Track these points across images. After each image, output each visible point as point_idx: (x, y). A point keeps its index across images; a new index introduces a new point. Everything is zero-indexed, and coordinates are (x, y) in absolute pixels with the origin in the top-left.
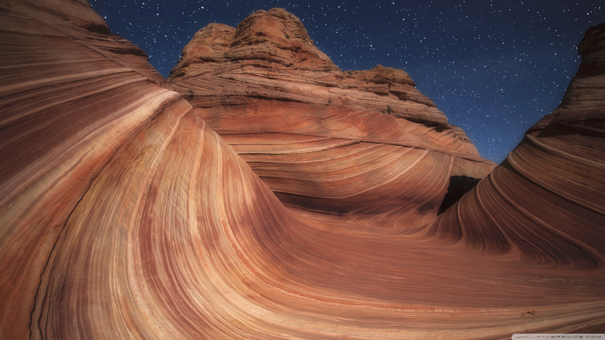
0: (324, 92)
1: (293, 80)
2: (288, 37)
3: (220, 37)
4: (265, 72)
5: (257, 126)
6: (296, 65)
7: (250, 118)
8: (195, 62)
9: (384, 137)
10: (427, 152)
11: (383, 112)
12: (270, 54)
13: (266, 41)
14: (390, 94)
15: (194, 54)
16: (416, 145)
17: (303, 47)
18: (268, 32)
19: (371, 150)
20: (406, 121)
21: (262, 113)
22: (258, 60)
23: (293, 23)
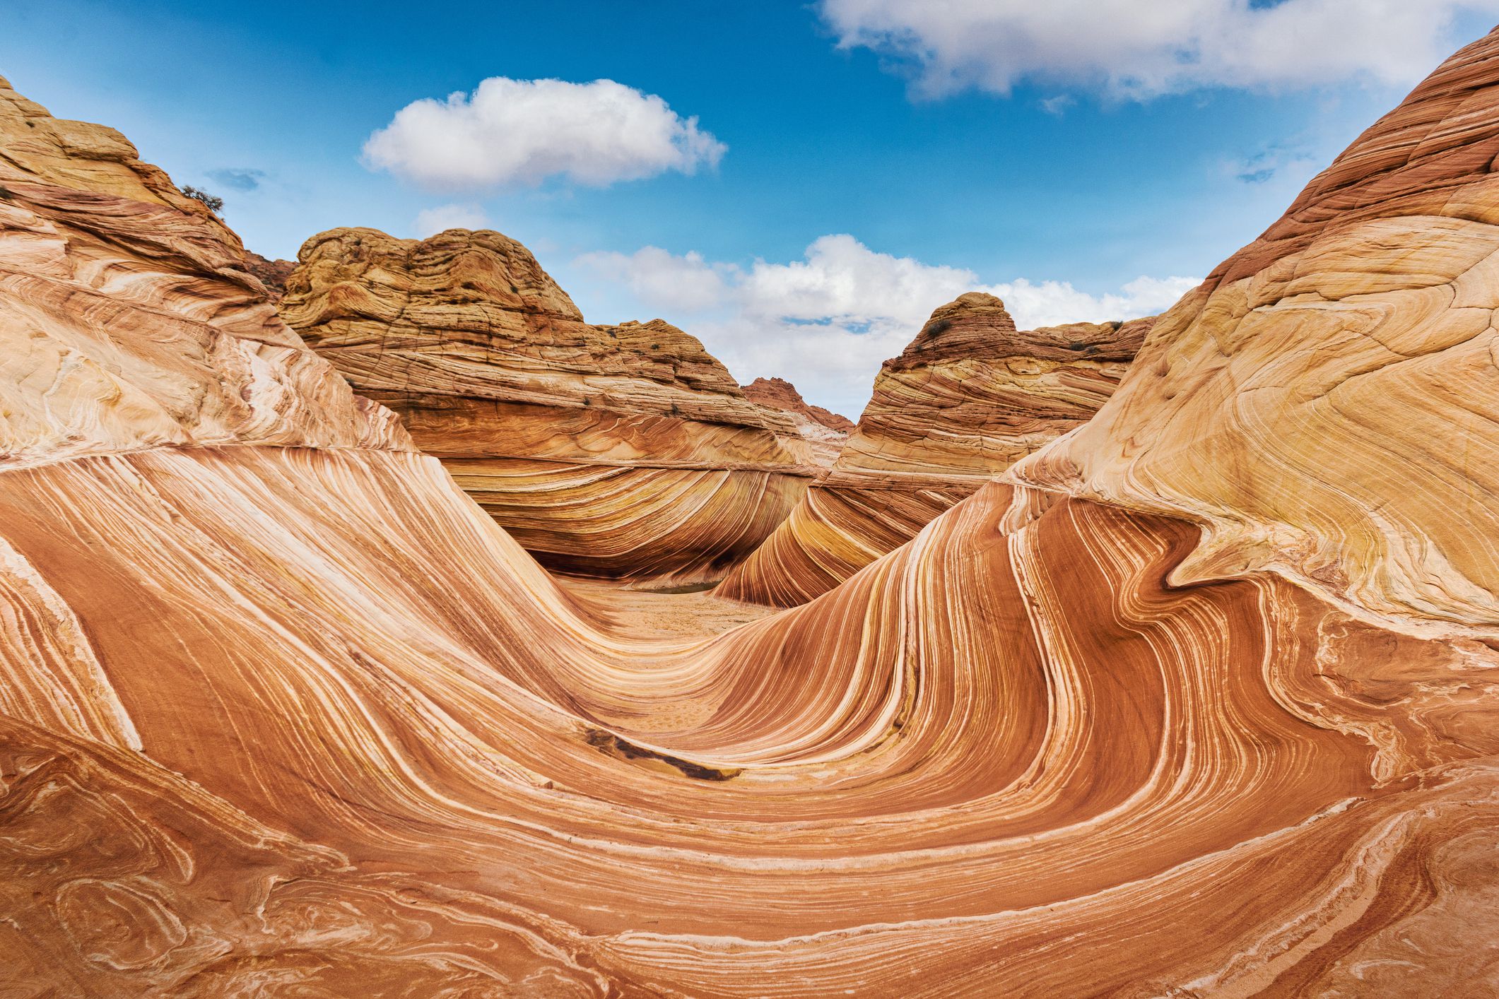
0: (575, 385)
1: (529, 367)
2: (515, 290)
3: (379, 263)
4: (483, 355)
5: (477, 447)
6: (533, 338)
7: (464, 432)
8: (343, 318)
9: (666, 458)
10: (728, 473)
11: (666, 415)
12: (490, 324)
13: (481, 300)
14: (676, 381)
15: (338, 303)
16: (713, 466)
17: (539, 306)
18: (483, 282)
19: (650, 479)
20: (700, 425)
21: (483, 424)
22: (470, 334)
23: (521, 263)
